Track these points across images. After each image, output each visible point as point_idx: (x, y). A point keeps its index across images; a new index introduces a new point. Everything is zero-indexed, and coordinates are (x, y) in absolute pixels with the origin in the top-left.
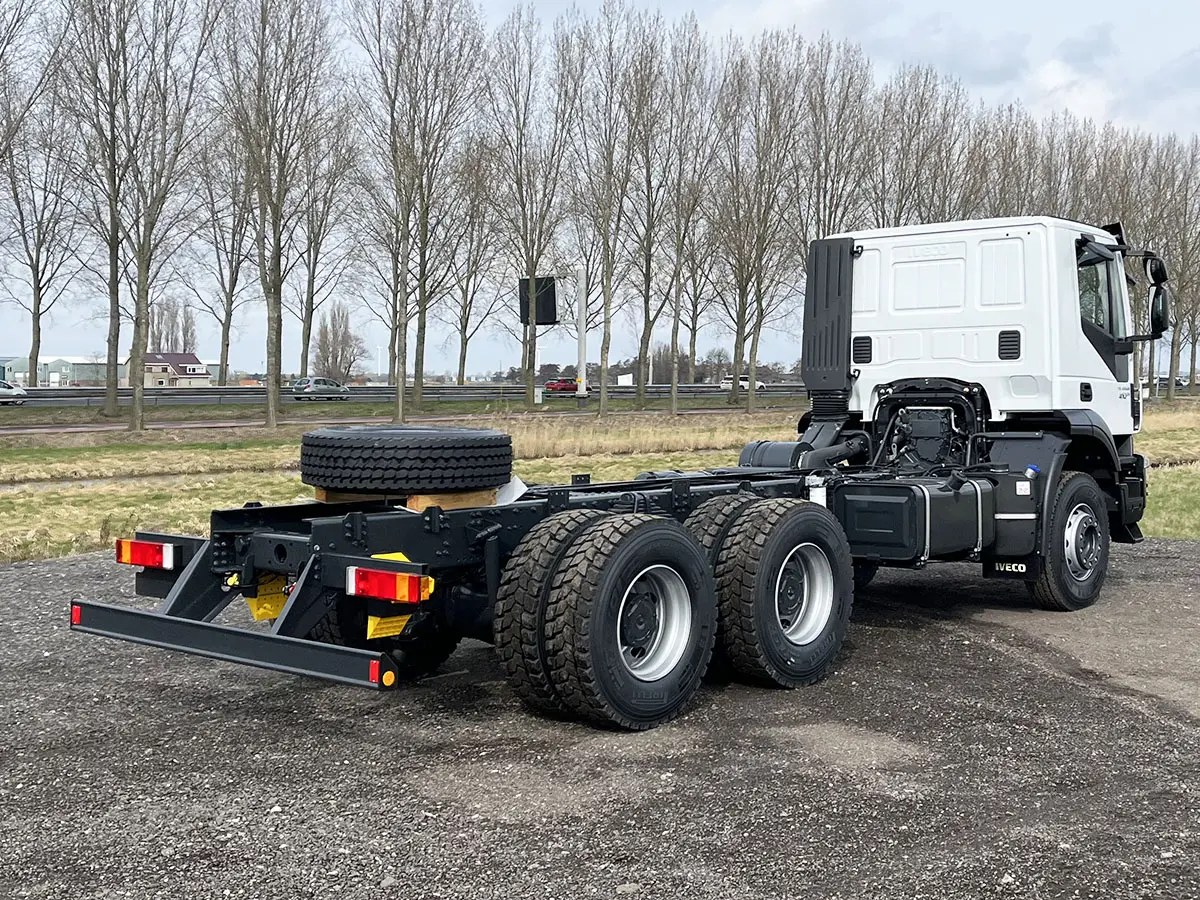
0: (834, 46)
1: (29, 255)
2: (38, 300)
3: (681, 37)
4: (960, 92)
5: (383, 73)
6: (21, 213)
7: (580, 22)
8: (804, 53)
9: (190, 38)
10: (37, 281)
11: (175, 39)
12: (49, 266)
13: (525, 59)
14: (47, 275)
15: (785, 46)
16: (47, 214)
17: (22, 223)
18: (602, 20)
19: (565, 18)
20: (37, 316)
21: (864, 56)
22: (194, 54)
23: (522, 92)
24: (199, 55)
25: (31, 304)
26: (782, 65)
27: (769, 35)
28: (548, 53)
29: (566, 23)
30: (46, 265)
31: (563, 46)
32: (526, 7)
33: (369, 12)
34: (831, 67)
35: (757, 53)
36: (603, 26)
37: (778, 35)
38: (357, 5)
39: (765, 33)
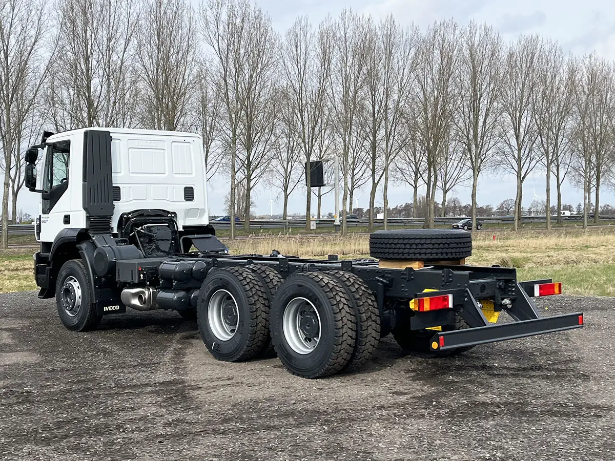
0: (478, 27)
4: (558, 48)
5: (221, 58)
13: (303, 45)
15: (448, 29)
18: (340, 22)
19: (324, 22)
24: (124, 53)
27: (438, 24)
29: (325, 25)
32: (304, 17)
33: (212, 27)
34: (477, 38)
35: (431, 34)
36: (341, 25)
37: (444, 24)
38: (207, 24)
39: (436, 23)
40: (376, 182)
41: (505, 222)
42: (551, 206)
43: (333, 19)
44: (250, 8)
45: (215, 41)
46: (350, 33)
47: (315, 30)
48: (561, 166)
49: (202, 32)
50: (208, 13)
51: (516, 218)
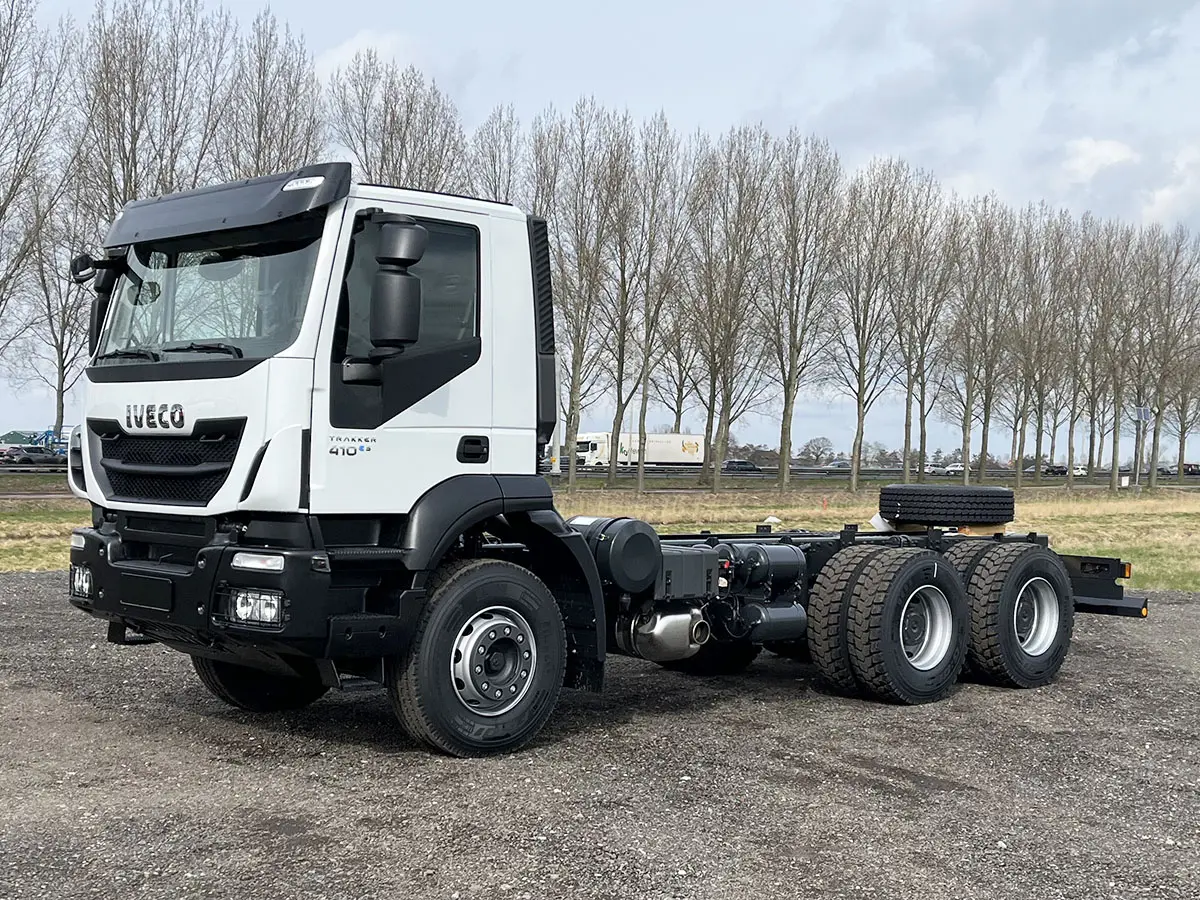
0: (802, 142)
1: (55, 337)
2: (62, 379)
3: (652, 135)
4: (933, 183)
6: (48, 298)
7: (556, 121)
8: (770, 148)
9: (194, 143)
10: (62, 361)
11: (179, 144)
12: (72, 348)
13: (505, 156)
14: (70, 356)
15: (753, 142)
16: (71, 300)
17: (49, 307)
18: (574, 120)
19: (543, 119)
20: (61, 393)
21: (832, 150)
22: (195, 158)
23: (502, 188)
24: (201, 158)
25: (56, 383)
26: (751, 160)
27: (736, 132)
28: (526, 151)
29: (543, 124)
30: (69, 346)
31: (540, 145)
32: (506, 108)
33: (356, 117)
34: (800, 161)
35: (725, 150)
36: (576, 126)
37: (745, 132)
38: (345, 111)
39: (733, 130)
40: (624, 402)
41: (834, 477)
42: (912, 451)
43: (558, 114)
44: (425, 87)
45: (360, 143)
46: (591, 139)
47: (524, 131)
48: (929, 385)
49: (336, 125)
50: (348, 92)
51: (855, 471)
